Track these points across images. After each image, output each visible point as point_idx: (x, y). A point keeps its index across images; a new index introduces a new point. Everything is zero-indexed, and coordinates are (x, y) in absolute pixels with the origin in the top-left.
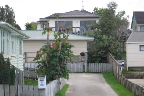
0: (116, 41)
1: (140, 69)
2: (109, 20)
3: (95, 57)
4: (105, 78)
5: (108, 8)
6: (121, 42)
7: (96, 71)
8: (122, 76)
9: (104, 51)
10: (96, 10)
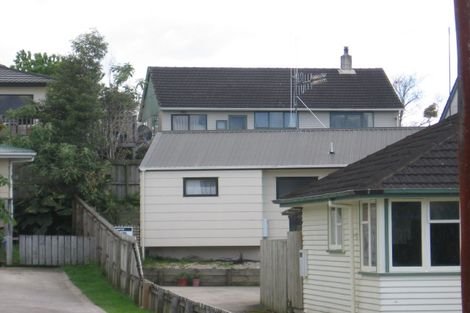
0: (103, 164)
1: (185, 255)
2: (79, 94)
3: (32, 214)
4: (78, 286)
5: (77, 55)
6: (116, 165)
7: (42, 262)
8: (140, 279)
9: (63, 196)
10: (24, 59)
